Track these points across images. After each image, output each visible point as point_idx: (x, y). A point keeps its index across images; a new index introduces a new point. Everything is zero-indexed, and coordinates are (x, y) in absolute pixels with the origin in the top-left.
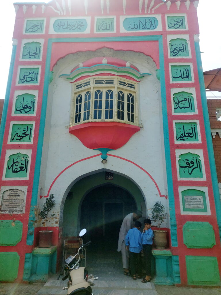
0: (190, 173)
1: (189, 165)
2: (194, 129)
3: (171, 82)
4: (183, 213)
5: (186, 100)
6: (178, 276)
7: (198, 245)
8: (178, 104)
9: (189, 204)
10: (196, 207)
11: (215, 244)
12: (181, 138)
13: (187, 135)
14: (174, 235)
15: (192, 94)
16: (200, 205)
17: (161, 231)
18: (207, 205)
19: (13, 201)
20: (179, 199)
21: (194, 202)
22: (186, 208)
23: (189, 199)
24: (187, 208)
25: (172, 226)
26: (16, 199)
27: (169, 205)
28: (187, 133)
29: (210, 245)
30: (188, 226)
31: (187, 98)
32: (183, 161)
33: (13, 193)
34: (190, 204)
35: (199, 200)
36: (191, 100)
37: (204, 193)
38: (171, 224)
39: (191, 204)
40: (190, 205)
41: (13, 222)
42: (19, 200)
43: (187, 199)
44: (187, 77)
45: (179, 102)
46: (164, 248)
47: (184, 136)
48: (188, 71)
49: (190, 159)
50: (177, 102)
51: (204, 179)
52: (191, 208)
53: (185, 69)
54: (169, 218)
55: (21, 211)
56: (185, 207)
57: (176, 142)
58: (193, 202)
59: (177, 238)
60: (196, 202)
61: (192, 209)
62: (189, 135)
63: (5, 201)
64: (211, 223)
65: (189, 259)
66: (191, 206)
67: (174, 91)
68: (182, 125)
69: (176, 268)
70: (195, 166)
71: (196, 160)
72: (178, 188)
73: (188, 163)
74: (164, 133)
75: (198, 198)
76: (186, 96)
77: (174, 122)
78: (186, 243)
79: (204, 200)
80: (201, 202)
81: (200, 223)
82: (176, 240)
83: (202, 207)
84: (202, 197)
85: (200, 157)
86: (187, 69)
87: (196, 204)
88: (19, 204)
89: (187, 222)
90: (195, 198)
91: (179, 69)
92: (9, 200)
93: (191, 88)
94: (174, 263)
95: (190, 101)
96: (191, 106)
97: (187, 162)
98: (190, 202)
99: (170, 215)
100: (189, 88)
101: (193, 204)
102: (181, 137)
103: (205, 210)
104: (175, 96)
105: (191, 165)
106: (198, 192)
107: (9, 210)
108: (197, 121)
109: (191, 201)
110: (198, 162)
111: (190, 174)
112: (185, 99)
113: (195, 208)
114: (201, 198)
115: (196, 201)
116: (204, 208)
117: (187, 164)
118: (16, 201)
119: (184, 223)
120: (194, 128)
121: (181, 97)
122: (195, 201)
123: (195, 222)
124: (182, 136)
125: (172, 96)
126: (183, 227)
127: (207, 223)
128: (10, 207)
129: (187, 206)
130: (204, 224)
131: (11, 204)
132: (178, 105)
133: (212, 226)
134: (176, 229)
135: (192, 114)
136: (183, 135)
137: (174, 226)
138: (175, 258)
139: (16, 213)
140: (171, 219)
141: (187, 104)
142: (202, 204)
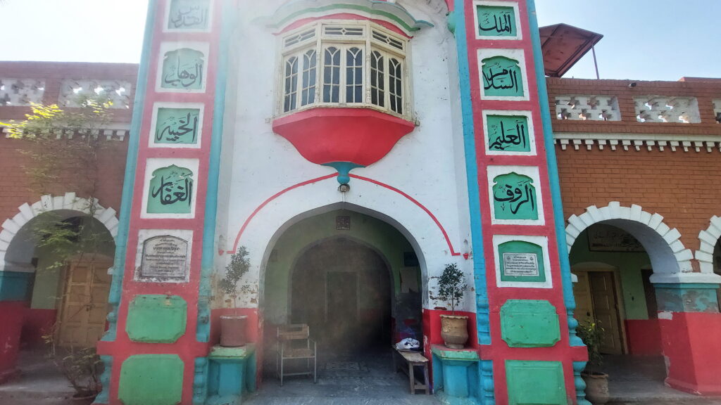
0: (514, 211)
1: (512, 197)
2: (522, 129)
3: (478, 37)
4: (500, 284)
5: (505, 72)
6: (491, 396)
7: (528, 341)
8: (491, 79)
10: (524, 273)
11: (560, 339)
12: (497, 145)
13: (508, 139)
14: (483, 323)
15: (517, 62)
16: (531, 269)
17: (459, 317)
18: (545, 269)
20: (493, 258)
21: (520, 264)
22: (505, 275)
23: (512, 258)
24: (509, 275)
25: (479, 307)
27: (474, 269)
28: (507, 136)
29: (550, 341)
30: (511, 308)
31: (508, 70)
32: (501, 187)
34: (513, 267)
35: (530, 261)
36: (515, 72)
37: (541, 247)
38: (477, 304)
39: (516, 267)
40: (514, 270)
43: (509, 259)
44: (508, 29)
45: (493, 77)
46: (463, 347)
47: (502, 142)
48: (508, 18)
49: (514, 184)
50: (490, 77)
51: (541, 221)
52: (516, 275)
53: (504, 14)
54: (474, 293)
55: (182, 278)
57: (489, 152)
58: (518, 264)
59: (488, 329)
60: (524, 265)
61: (518, 277)
62: (512, 139)
64: (553, 303)
65: (512, 366)
67: (483, 54)
68: (499, 120)
69: (487, 382)
70: (524, 197)
71: (526, 187)
72: (492, 238)
73: (510, 193)
74: (464, 135)
75: (528, 256)
76: (505, 65)
77: (485, 113)
78: (507, 338)
79: (538, 261)
80: (534, 265)
81: (534, 302)
82: (488, 333)
83: (535, 273)
84: (536, 255)
85: (532, 182)
86: (507, 15)
87: (525, 268)
89: (509, 301)
90: (522, 256)
91: (492, 13)
92: (157, 256)
93: (516, 51)
94: (484, 373)
95: (514, 75)
96: (515, 85)
97: (508, 191)
98: (514, 264)
99: (475, 288)
100: (512, 51)
101: (518, 269)
102: (496, 143)
103: (543, 279)
104: (484, 64)
105: (516, 196)
106: (530, 247)
108: (529, 114)
109: (515, 262)
110: (530, 191)
111: (514, 213)
112: (504, 70)
113: (523, 275)
114: (533, 257)
115: (525, 263)
116: (540, 275)
117: (508, 194)
119: (504, 301)
120: (522, 127)
121: (496, 66)
122: (523, 262)
123: (524, 301)
124: (498, 141)
125: (480, 65)
126: (502, 309)
127: (546, 302)
128: (160, 269)
129: (509, 271)
130: (540, 304)
131: (162, 264)
132: (490, 83)
133: (554, 308)
134: (487, 314)
135: (518, 99)
136: (502, 140)
137: (484, 307)
138: (484, 365)
140: (478, 295)
141: (507, 80)
142: (535, 268)
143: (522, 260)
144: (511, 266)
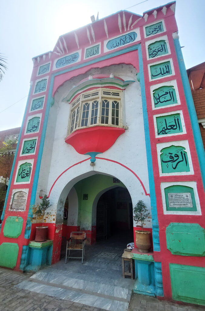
0: (174, 167)
1: (173, 159)
2: (178, 121)
3: (151, 80)
4: (166, 213)
5: (167, 93)
6: (160, 286)
9: (174, 203)
10: (182, 205)
12: (164, 132)
13: (170, 128)
14: (156, 238)
15: (173, 87)
16: (187, 203)
18: (196, 203)
19: (20, 201)
20: (161, 197)
21: (180, 200)
23: (174, 196)
24: (172, 207)
25: (153, 227)
26: (21, 199)
27: (151, 203)
28: (169, 126)
30: (172, 229)
32: (166, 155)
33: (20, 194)
34: (175, 202)
35: (186, 198)
36: (172, 92)
37: (193, 189)
38: (153, 225)
39: (177, 202)
40: (175, 204)
41: (17, 218)
42: (23, 200)
43: (172, 196)
45: (159, 97)
47: (166, 130)
48: (168, 67)
49: (174, 152)
51: (192, 172)
52: (177, 207)
53: (165, 66)
55: (23, 209)
57: (157, 137)
58: (178, 200)
59: (159, 242)
60: (182, 200)
62: (172, 127)
63: (15, 201)
64: (202, 225)
65: (174, 267)
66: (176, 204)
67: (153, 88)
68: (164, 119)
69: (158, 277)
70: (180, 159)
71: (181, 153)
72: (160, 184)
75: (184, 195)
76: (166, 90)
78: (170, 248)
79: (192, 198)
80: (189, 200)
81: (188, 224)
83: (190, 205)
84: (190, 193)
85: (185, 149)
87: (183, 202)
88: (23, 203)
90: (181, 195)
92: (17, 200)
93: (172, 81)
94: (157, 271)
96: (173, 98)
97: (170, 156)
98: (175, 200)
100: (169, 82)
101: (178, 203)
103: (194, 209)
105: (175, 158)
106: (185, 189)
107: (16, 208)
108: (181, 112)
109: (176, 198)
110: (184, 155)
113: (181, 207)
114: (188, 195)
115: (183, 199)
116: (193, 206)
117: (170, 158)
118: (22, 201)
120: (178, 119)
121: (161, 92)
122: (181, 198)
123: (181, 224)
124: (164, 129)
125: (152, 93)
126: (167, 229)
127: (196, 225)
129: (172, 204)
130: (193, 226)
132: (158, 100)
134: (158, 231)
135: (174, 105)
136: (166, 128)
139: (20, 211)
140: (153, 220)
141: (168, 97)
142: (190, 202)
143: (181, 197)
144: (173, 201)
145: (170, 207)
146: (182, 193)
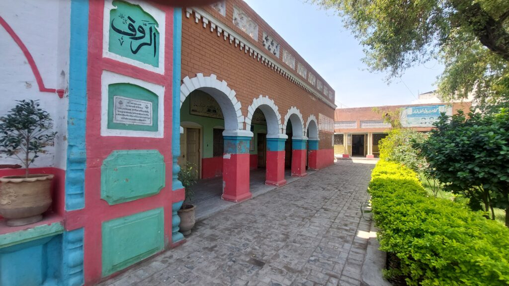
0: (134, 49)
1: (134, 33)
4: (105, 132)
7: (133, 194)
9: (123, 115)
10: (137, 121)
11: (164, 186)
14: (74, 182)
16: (145, 118)
18: (159, 119)
20: (100, 100)
21: (134, 111)
23: (125, 103)
24: (118, 122)
25: (71, 162)
27: (69, 110)
29: (155, 190)
30: (116, 160)
32: (122, 17)
34: (125, 114)
35: (145, 109)
37: (157, 96)
38: (68, 159)
39: (129, 114)
40: (126, 117)
43: (121, 103)
49: (139, 20)
51: (161, 70)
52: (127, 122)
54: (66, 143)
56: (112, 121)
58: (132, 111)
59: (82, 190)
60: (138, 112)
61: (129, 125)
64: (162, 152)
65: (111, 226)
66: (126, 119)
69: (73, 256)
70: (147, 40)
71: (151, 29)
72: (101, 74)
73: (131, 27)
75: (143, 104)
78: (107, 196)
79: (153, 110)
80: (149, 114)
81: (143, 152)
82: (82, 193)
83: (149, 122)
84: (151, 103)
85: (158, 27)
87: (139, 116)
89: (115, 153)
90: (138, 103)
94: (70, 246)
97: (130, 25)
98: (126, 111)
99: (67, 137)
101: (131, 116)
103: (155, 128)
105: (139, 34)
106: (146, 94)
109: (129, 108)
111: (135, 52)
113: (135, 124)
114: (149, 105)
115: (140, 111)
116: (153, 124)
117: (130, 29)
119: (108, 153)
122: (137, 109)
126: (104, 163)
127: (155, 152)
129: (119, 118)
130: (150, 154)
133: (162, 157)
134: (82, 170)
137: (80, 162)
138: (71, 236)
140: (71, 146)
142: (149, 117)
143: (137, 107)
144: (123, 112)
145: (114, 121)
146: (139, 101)
